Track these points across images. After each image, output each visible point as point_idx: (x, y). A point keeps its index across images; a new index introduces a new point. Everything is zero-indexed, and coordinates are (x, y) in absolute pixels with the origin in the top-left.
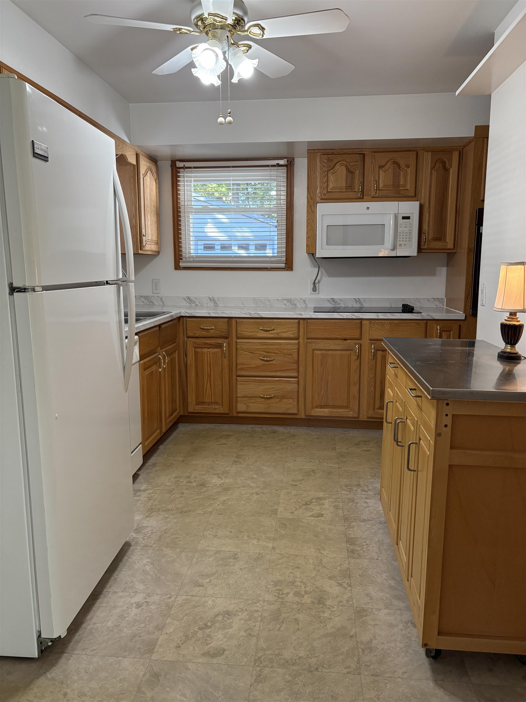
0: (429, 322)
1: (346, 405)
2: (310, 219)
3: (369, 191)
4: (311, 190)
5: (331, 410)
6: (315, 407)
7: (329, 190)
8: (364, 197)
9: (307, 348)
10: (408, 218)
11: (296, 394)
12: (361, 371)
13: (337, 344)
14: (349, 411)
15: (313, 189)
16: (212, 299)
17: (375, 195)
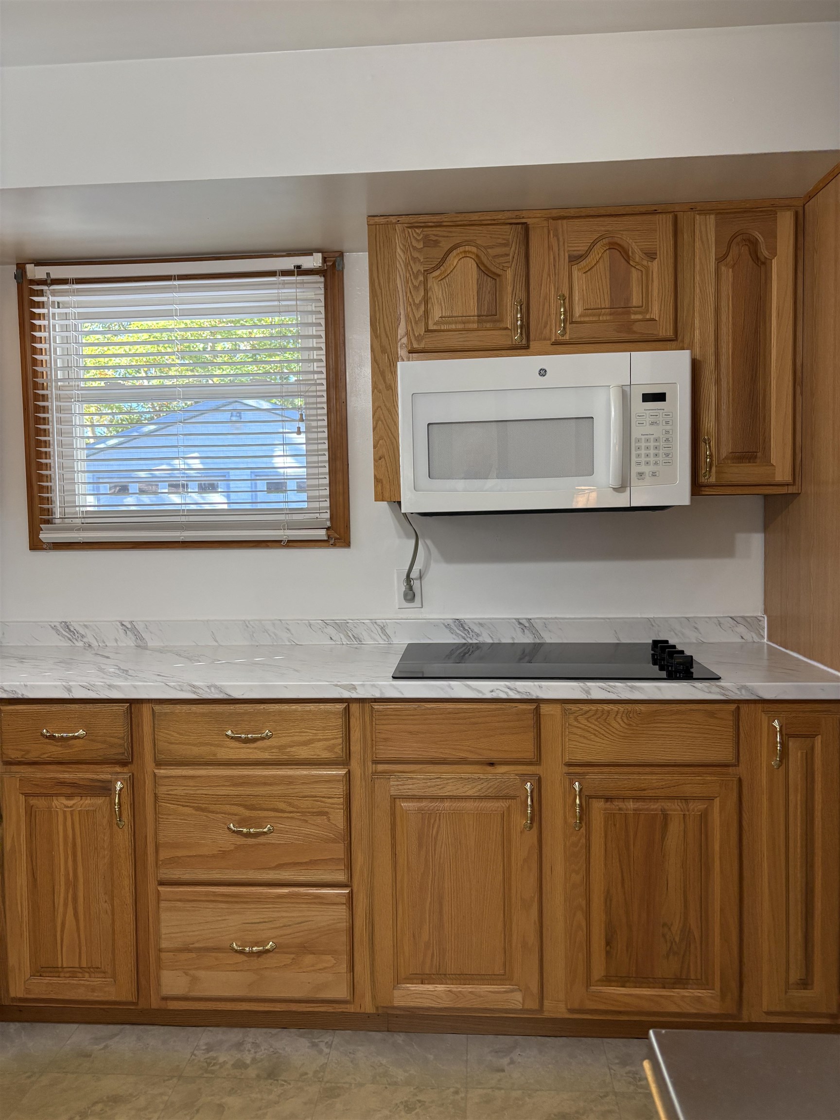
0: (744, 708)
1: (502, 972)
2: (383, 407)
3: (545, 327)
4: (382, 328)
5: (453, 987)
6: (405, 979)
7: (431, 327)
8: (531, 343)
9: (373, 791)
10: (660, 397)
11: (344, 938)
12: (544, 859)
13: (465, 779)
14: (512, 991)
15: (386, 324)
16: (129, 626)
17: (563, 335)
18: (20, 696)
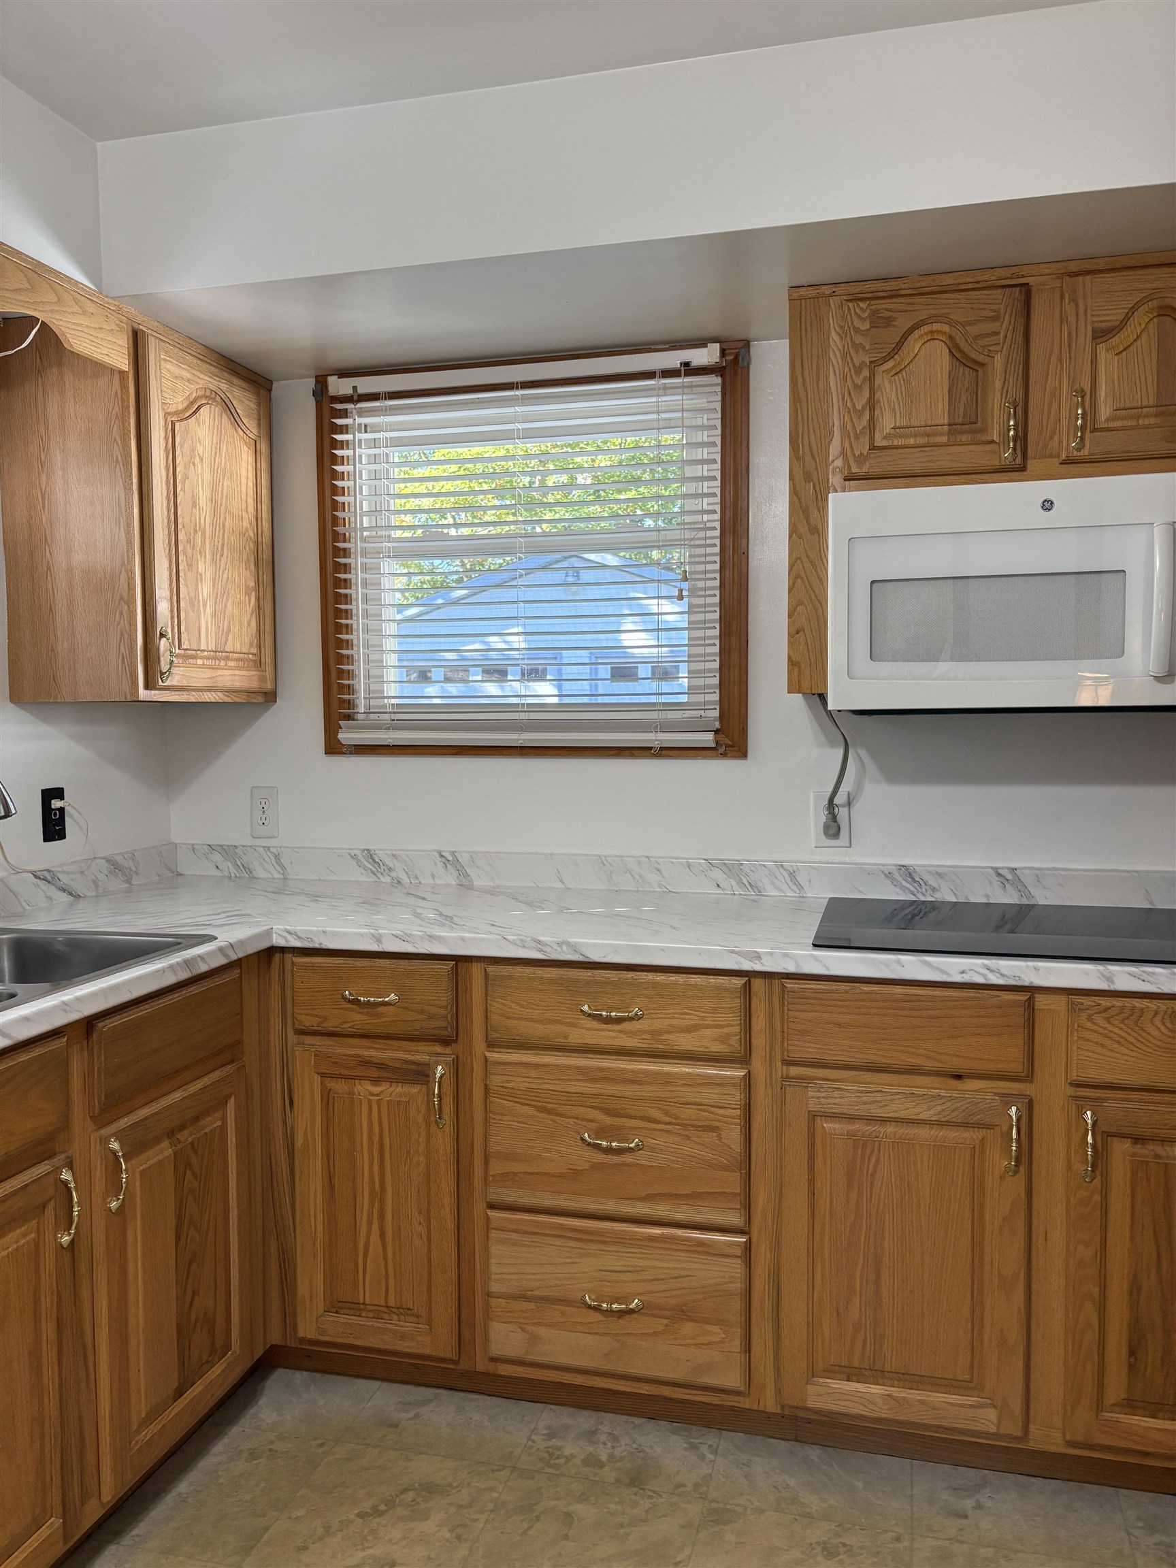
1: (967, 1377)
2: (805, 559)
3: (1051, 438)
4: (807, 447)
5: (895, 1392)
6: (825, 1371)
7: (878, 443)
8: (1030, 462)
9: (783, 1103)
11: (737, 1305)
12: (1035, 1221)
13: (919, 1096)
14: (982, 1406)
15: (813, 440)
16: (450, 858)
17: (1079, 450)
18: (317, 946)
